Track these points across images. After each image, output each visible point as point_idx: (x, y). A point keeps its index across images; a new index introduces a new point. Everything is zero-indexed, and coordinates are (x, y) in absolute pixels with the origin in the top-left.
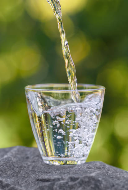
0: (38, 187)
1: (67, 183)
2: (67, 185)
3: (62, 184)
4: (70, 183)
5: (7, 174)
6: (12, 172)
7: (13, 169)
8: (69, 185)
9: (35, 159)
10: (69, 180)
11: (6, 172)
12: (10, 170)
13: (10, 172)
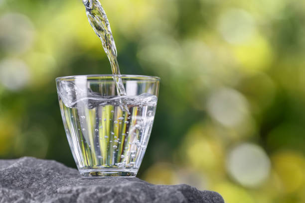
0: (57, 199)
1: (95, 194)
2: (95, 197)
3: (88, 195)
4: (99, 195)
5: (14, 185)
6: (21, 184)
7: (22, 180)
8: (97, 197)
9: (49, 172)
10: (98, 191)
11: (13, 184)
12: (18, 181)
13: (18, 183)
